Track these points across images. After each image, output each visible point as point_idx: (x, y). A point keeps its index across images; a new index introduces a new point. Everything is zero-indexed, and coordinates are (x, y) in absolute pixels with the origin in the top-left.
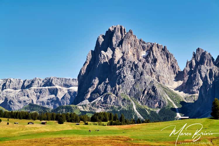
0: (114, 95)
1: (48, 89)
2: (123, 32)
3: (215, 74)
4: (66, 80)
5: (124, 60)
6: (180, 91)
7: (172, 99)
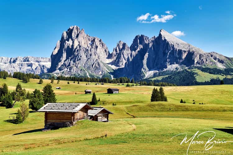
0: (75, 67)
1: (27, 63)
2: (78, 30)
3: (133, 56)
4: (37, 58)
5: (80, 47)
6: (112, 65)
7: (108, 70)
